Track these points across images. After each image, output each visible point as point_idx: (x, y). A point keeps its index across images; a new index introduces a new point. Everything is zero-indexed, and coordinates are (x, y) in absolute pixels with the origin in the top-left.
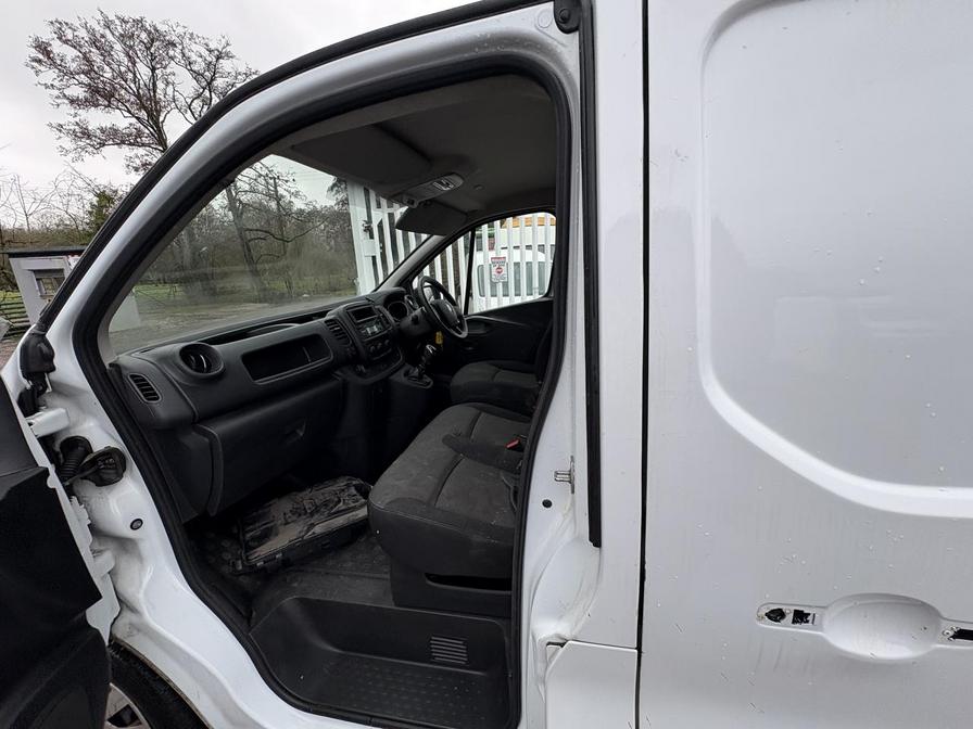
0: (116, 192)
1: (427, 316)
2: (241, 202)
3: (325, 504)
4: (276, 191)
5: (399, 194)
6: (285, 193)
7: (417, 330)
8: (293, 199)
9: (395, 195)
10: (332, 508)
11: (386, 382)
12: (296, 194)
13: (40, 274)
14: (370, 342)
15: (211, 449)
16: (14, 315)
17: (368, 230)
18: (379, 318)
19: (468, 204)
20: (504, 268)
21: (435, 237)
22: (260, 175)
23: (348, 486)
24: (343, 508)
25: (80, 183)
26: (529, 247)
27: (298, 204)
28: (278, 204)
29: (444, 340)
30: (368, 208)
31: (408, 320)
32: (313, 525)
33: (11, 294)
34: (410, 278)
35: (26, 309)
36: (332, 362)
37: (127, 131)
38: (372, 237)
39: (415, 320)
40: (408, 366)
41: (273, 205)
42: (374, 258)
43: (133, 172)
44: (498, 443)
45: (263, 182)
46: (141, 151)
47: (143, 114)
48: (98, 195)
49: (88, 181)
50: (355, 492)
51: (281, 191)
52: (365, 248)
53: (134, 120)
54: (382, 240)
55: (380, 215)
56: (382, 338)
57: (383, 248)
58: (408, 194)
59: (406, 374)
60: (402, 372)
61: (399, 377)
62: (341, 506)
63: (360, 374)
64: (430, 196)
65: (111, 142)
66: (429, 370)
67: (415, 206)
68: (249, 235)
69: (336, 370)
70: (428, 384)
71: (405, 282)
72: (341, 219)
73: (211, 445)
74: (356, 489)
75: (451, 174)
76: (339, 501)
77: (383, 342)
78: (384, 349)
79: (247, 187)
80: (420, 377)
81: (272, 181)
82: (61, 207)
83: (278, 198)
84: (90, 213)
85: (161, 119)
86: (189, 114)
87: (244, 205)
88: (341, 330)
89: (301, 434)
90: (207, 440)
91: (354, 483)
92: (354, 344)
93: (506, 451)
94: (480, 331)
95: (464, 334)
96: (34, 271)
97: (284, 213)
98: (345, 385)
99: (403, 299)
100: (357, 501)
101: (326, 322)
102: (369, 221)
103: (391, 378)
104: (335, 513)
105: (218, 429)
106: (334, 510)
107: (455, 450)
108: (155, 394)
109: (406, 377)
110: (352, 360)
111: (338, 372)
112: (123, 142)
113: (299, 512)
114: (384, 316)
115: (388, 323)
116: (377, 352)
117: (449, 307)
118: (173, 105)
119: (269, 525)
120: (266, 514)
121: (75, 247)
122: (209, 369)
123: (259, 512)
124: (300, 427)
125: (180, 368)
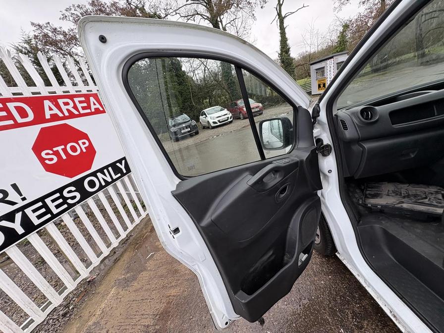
3: (416, 196)
10: (419, 199)
15: (363, 153)
16: (308, 88)
23: (437, 192)
24: (427, 202)
32: (403, 202)
33: (308, 80)
48: (344, 26)
50: (441, 198)
73: (363, 151)
76: (426, 198)
84: (339, 37)
89: (412, 156)
96: (316, 69)
105: (367, 146)
108: (347, 128)
113: (397, 193)
119: (379, 192)
120: (379, 187)
121: (331, 56)
122: (371, 119)
123: (376, 185)
124: (413, 152)
125: (359, 117)
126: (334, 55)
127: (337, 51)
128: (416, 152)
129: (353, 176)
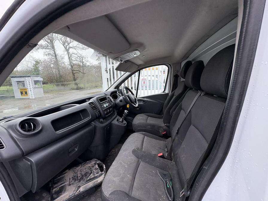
0: (40, 61)
1: (125, 99)
2: (73, 63)
3: (86, 174)
4: (82, 61)
5: (117, 57)
6: (85, 61)
7: (121, 104)
8: (87, 62)
9: (116, 58)
10: (88, 177)
11: (110, 125)
12: (87, 61)
13: (18, 82)
14: (105, 110)
15: (31, 167)
16: (11, 93)
17: (106, 71)
18: (109, 100)
19: (140, 62)
20: (146, 82)
21: (127, 73)
22: (78, 56)
23: (95, 164)
24: (93, 177)
25: (31, 58)
26: (153, 76)
27: (88, 64)
28: (83, 64)
29: (129, 106)
30: (106, 64)
31: (118, 101)
32: (79, 187)
33: (10, 88)
34: (119, 86)
35: (14, 92)
36: (91, 118)
37: (45, 45)
38: (107, 73)
39: (121, 101)
40: (118, 117)
41: (82, 64)
42: (108, 79)
43: (45, 56)
44: (154, 153)
45: (79, 58)
46: (48, 50)
47: (49, 41)
48: (35, 61)
49: (33, 58)
50: (98, 167)
51: (84, 60)
52: (105, 76)
53: (47, 42)
54: (110, 74)
55: (110, 66)
56: (109, 108)
57: (110, 76)
58: (120, 58)
59: (117, 120)
60: (116, 119)
61: (115, 122)
62: (92, 176)
63: (102, 123)
64: (128, 58)
65: (40, 48)
66: (125, 119)
67: (123, 62)
68: (74, 72)
69: (92, 122)
70: (125, 124)
71: (117, 87)
72: (99, 68)
73: (31, 165)
74: (98, 166)
75: (137, 50)
76: (91, 173)
77: (110, 110)
78: (110, 112)
79: (75, 59)
80: (123, 121)
81: (81, 58)
82: (26, 65)
83: (83, 63)
84: (33, 66)
85: (54, 42)
86: (61, 41)
87: (74, 64)
88: (95, 106)
89: (77, 150)
90: (29, 163)
91: (98, 162)
92: (99, 111)
93: (158, 158)
94: (141, 103)
95: (137, 105)
96: (17, 81)
97: (84, 66)
98: (95, 127)
99: (116, 93)
100: (98, 173)
101: (89, 103)
102: (107, 68)
103: (112, 122)
104: (89, 180)
105: (34, 158)
106: (88, 179)
107: (138, 158)
108: (3, 145)
109: (118, 122)
110: (98, 117)
111: (92, 123)
112: (43, 48)
113: (75, 179)
114: (110, 100)
115: (111, 102)
116: (108, 113)
117: (132, 96)
118: (57, 39)
119: (63, 185)
120: (63, 177)
121: (28, 75)
122: (34, 130)
123: (61, 177)
124: (76, 147)
125: (18, 131)
126: (31, 75)
127: (34, 74)
128: (78, 147)
129: (31, 191)
